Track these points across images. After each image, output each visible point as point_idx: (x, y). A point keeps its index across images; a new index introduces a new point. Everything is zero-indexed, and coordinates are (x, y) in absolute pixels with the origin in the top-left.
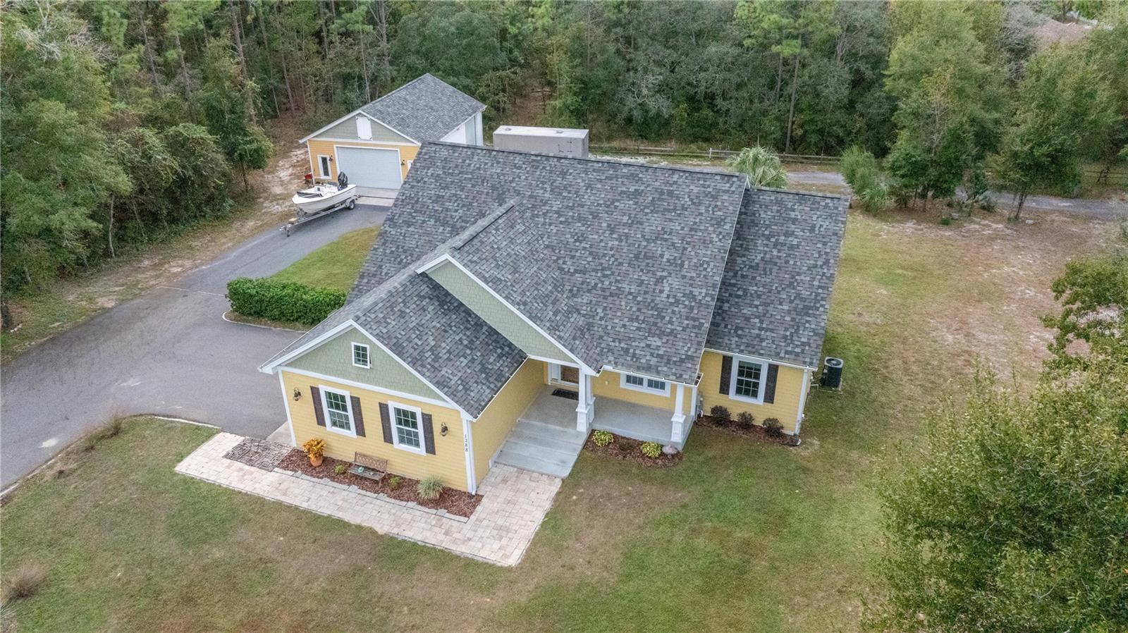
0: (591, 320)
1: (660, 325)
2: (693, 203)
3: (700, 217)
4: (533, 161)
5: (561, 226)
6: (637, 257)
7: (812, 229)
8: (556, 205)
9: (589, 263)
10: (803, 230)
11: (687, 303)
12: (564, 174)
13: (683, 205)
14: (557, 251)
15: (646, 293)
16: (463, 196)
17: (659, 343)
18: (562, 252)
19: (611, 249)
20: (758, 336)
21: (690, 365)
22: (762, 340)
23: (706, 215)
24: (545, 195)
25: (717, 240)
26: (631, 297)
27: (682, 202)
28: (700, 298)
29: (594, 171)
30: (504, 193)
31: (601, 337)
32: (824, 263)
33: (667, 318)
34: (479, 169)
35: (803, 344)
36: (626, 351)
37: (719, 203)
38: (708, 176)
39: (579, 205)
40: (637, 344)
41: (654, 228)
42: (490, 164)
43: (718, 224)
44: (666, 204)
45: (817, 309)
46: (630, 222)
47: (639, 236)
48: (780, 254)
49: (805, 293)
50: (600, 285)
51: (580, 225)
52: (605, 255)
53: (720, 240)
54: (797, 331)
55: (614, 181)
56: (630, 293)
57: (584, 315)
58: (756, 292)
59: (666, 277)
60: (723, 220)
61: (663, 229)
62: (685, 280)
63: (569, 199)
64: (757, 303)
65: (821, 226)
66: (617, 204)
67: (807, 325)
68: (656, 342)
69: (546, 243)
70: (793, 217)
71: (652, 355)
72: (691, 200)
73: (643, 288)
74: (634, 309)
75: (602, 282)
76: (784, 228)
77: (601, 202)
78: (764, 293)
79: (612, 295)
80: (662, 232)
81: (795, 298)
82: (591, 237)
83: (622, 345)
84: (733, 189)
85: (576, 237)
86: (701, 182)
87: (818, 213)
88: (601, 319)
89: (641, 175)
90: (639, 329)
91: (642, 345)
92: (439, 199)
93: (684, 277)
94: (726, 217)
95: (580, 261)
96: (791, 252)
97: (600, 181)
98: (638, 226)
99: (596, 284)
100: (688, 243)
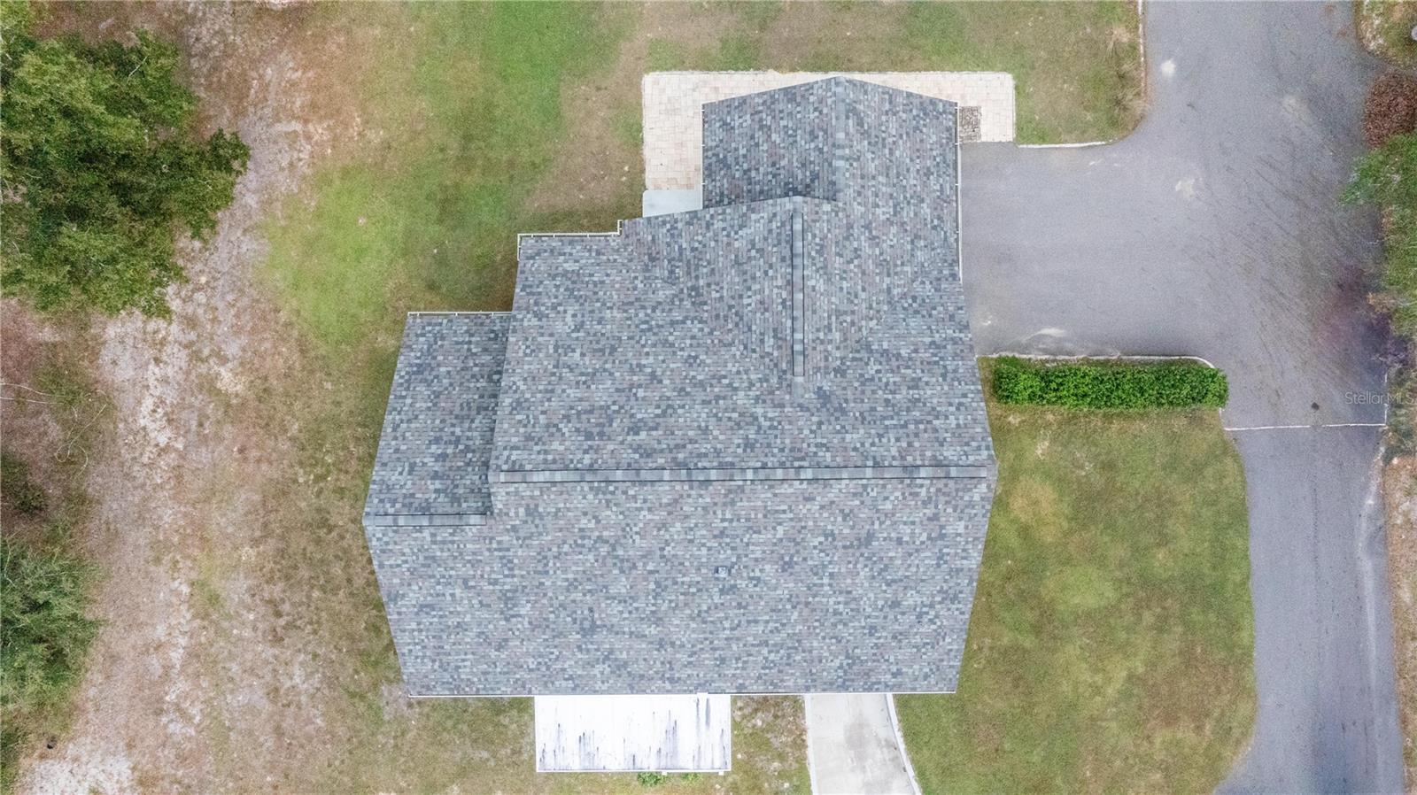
0: (647, 275)
1: (569, 282)
2: (556, 426)
3: (544, 409)
4: (803, 459)
5: (723, 373)
6: (613, 350)
7: (412, 467)
8: (741, 399)
9: (671, 334)
10: (424, 464)
11: (543, 308)
12: (749, 445)
13: (569, 421)
14: (716, 341)
15: (592, 312)
16: (880, 392)
17: (565, 265)
18: (709, 341)
19: (647, 354)
20: (472, 335)
21: (530, 251)
22: (467, 332)
23: (536, 413)
24: (762, 411)
25: (518, 383)
26: (608, 305)
27: (570, 425)
28: (529, 316)
29: (706, 455)
30: (824, 405)
31: (630, 260)
32: (399, 426)
33: (562, 290)
34: (880, 436)
35: (423, 335)
36: (599, 253)
37: (522, 430)
38: (542, 467)
39: (710, 402)
40: (589, 261)
41: (600, 386)
42: (867, 445)
43: (519, 403)
44: (592, 420)
45: (407, 373)
46: (634, 390)
47: (617, 374)
48: (452, 429)
49: (421, 388)
50: (649, 311)
51: (699, 377)
52: (654, 345)
53: (514, 383)
54: (430, 346)
55: (672, 443)
56: (611, 308)
57: (657, 278)
58: (478, 381)
59: (573, 331)
60: (513, 409)
61: (589, 387)
62: (549, 332)
63: (726, 410)
64: (476, 369)
65: (401, 474)
66: (658, 411)
67: (419, 354)
68: (569, 266)
69: (733, 349)
70: (437, 482)
71: (571, 254)
72: (559, 430)
73: (597, 315)
74: (601, 293)
75: (647, 315)
76: (448, 464)
77: (680, 411)
78: (468, 380)
79: (632, 303)
80: (589, 383)
81: (432, 381)
82: (679, 365)
83: (605, 258)
84: (506, 453)
85: (698, 361)
86: (550, 457)
87: (404, 491)
88: (636, 278)
89: (637, 456)
90: (591, 275)
91: (583, 261)
92: (915, 384)
93: (551, 335)
94: (511, 413)
95: (683, 334)
96: (438, 434)
97: (691, 441)
98: (621, 387)
99: (654, 311)
100: (553, 374)
